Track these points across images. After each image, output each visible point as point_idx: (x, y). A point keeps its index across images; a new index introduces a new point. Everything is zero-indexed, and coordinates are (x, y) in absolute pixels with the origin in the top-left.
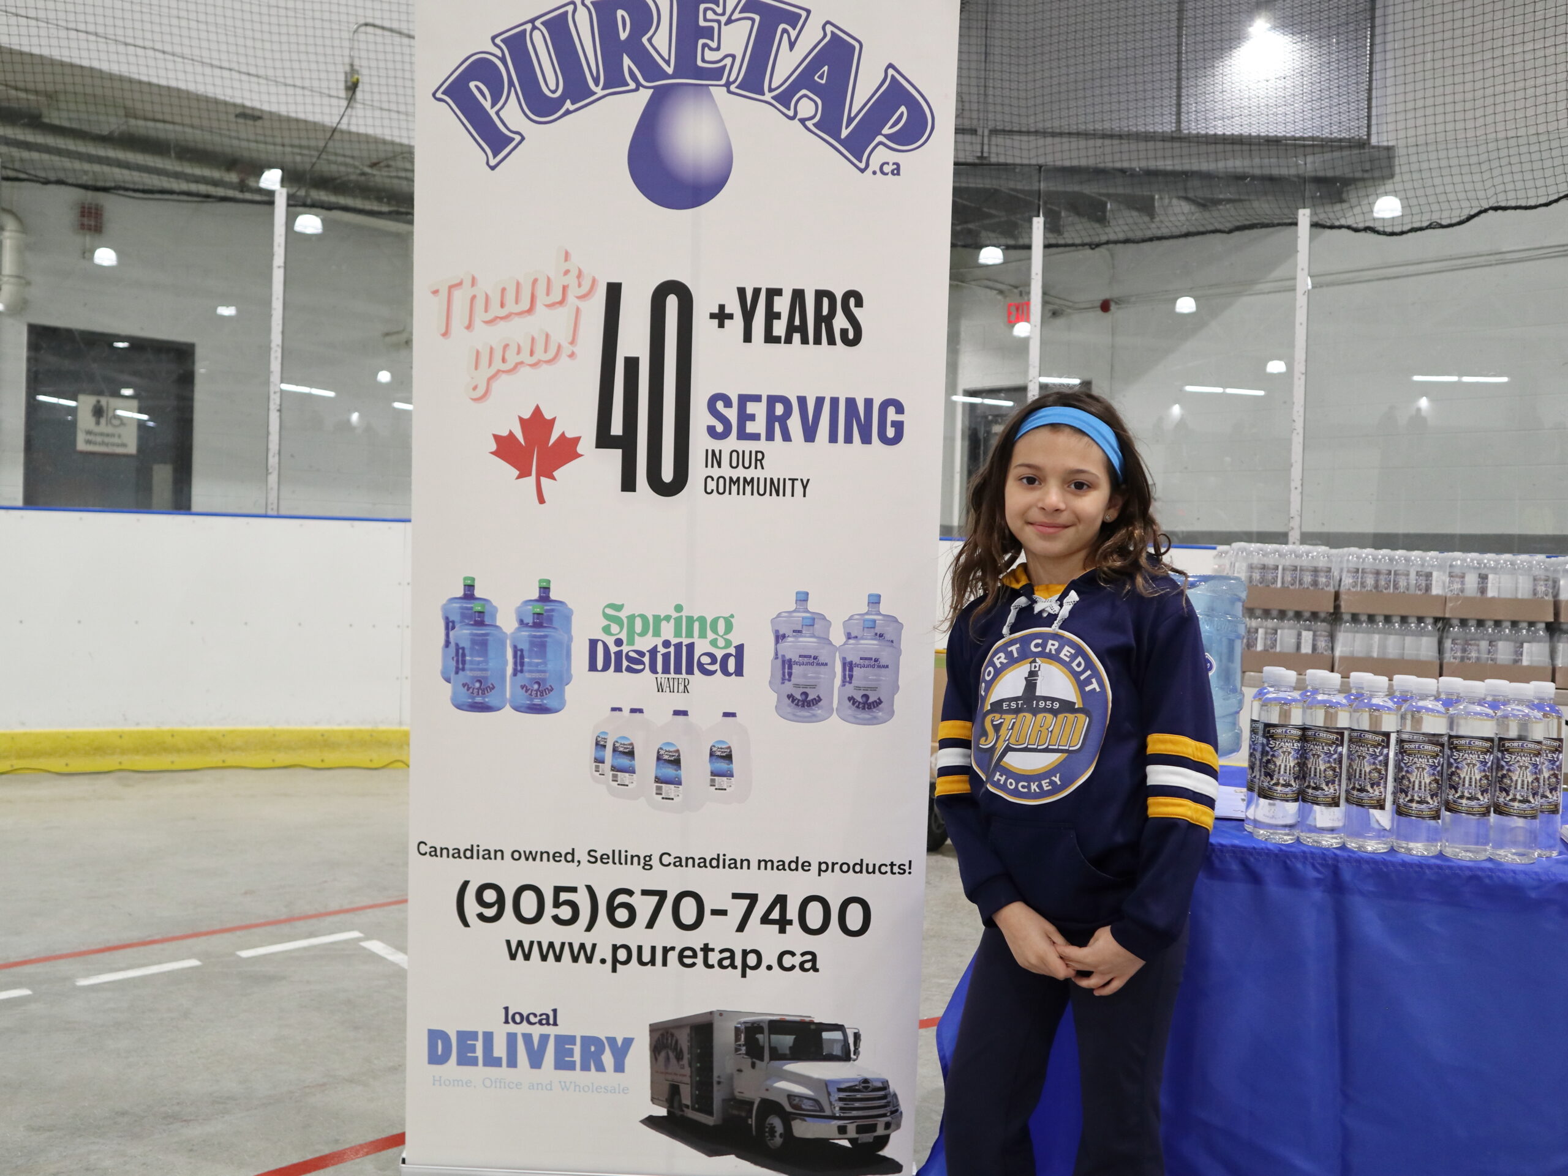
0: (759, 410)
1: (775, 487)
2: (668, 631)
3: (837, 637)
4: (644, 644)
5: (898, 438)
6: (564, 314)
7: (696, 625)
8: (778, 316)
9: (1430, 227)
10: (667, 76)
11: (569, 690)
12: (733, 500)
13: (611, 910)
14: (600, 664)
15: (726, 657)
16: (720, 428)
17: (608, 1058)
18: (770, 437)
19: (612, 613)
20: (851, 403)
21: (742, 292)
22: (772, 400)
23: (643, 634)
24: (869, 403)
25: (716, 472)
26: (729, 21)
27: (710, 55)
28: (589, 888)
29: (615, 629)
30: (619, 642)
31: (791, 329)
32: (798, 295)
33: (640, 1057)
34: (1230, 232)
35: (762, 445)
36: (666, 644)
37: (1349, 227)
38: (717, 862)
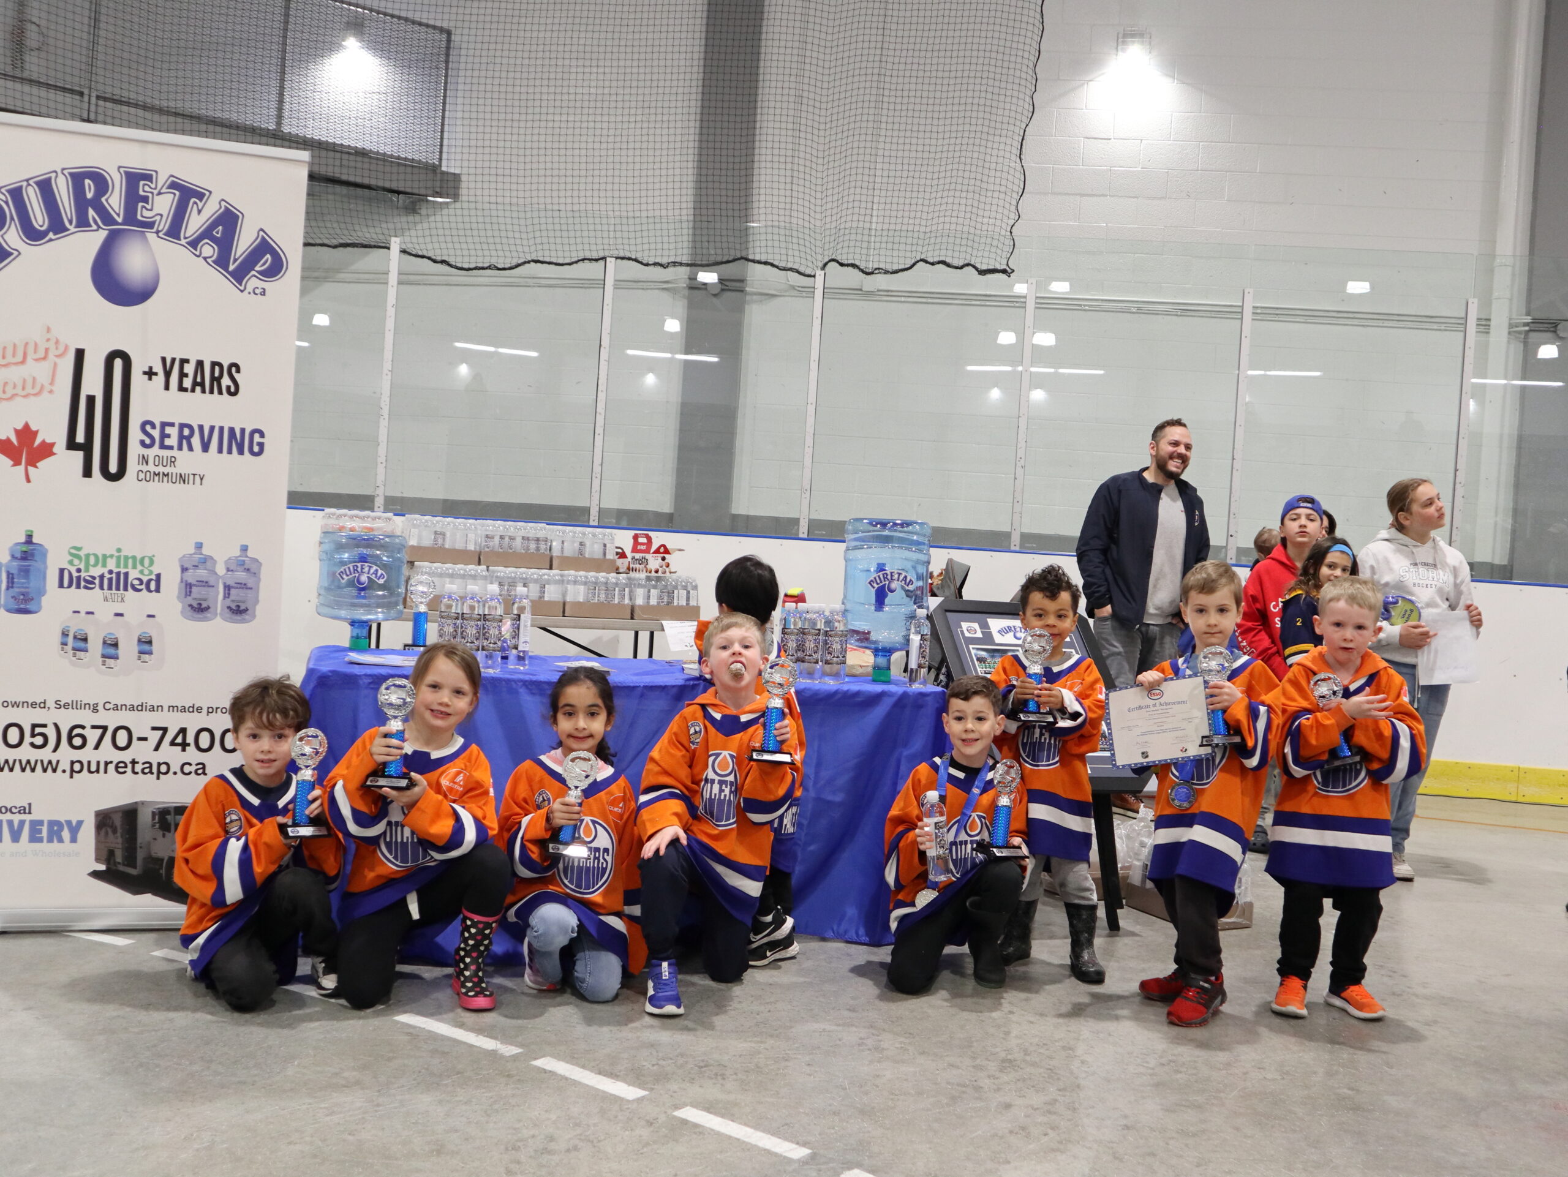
0: (173, 432)
1: (183, 479)
2: (111, 564)
3: (221, 570)
4: (96, 572)
5: (260, 453)
6: (46, 366)
7: (130, 561)
8: (186, 375)
9: (489, 268)
10: (117, 224)
11: (45, 600)
12: (155, 485)
13: (70, 738)
14: (66, 583)
15: (149, 581)
16: (148, 441)
17: (66, 834)
18: (180, 448)
19: (75, 553)
20: (232, 430)
21: (164, 359)
22: (182, 426)
23: (95, 565)
24: (243, 431)
25: (145, 468)
26: (159, 193)
27: (146, 213)
28: (56, 725)
29: (76, 562)
30: (79, 570)
31: (195, 384)
32: (200, 364)
33: (88, 833)
34: (335, 247)
35: (175, 453)
36: (111, 572)
37: (429, 258)
38: (141, 708)
